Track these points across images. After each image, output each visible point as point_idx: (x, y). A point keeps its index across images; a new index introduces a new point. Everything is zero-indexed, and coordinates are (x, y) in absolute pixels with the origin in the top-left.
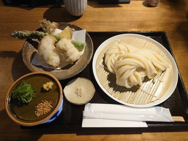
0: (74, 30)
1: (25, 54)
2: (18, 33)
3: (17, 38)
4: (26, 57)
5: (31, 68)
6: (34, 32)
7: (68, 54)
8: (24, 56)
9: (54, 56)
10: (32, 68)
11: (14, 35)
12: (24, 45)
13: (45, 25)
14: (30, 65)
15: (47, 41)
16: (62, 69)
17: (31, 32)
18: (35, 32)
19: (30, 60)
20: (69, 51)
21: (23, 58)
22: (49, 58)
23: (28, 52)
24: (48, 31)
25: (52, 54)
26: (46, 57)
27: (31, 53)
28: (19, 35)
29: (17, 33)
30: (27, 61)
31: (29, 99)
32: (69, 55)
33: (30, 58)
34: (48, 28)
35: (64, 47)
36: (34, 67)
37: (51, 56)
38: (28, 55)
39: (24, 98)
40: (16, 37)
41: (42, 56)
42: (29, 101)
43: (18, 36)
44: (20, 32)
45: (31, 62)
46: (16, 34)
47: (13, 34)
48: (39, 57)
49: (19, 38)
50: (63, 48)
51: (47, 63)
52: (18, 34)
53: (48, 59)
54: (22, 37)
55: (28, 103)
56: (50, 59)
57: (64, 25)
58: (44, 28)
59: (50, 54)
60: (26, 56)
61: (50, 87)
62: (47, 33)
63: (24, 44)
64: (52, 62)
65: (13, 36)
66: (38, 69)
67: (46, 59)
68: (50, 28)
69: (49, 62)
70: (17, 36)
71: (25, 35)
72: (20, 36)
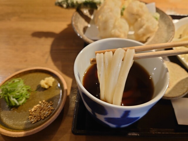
31: (21, 100)
39: (13, 97)
42: (21, 102)
55: (19, 105)
61: (51, 84)
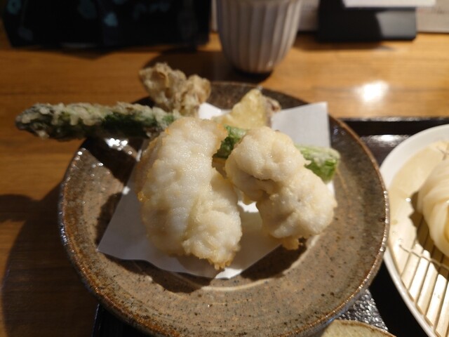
0: (276, 104)
1: (72, 204)
2: (52, 111)
3: (42, 134)
4: (77, 220)
5: (97, 274)
6: (122, 108)
7: (287, 199)
8: (68, 216)
9: (219, 210)
10: (105, 278)
11: (33, 121)
12: (70, 166)
13: (167, 84)
14: (93, 258)
15: (187, 138)
16: (250, 274)
17: (107, 108)
18: (128, 108)
19: (92, 233)
20: (292, 186)
21: (64, 223)
22: (197, 225)
23: (87, 194)
24: (178, 105)
25: (210, 204)
26: (180, 214)
27: (101, 200)
28: (55, 122)
29: (44, 111)
30: (81, 240)
32: (293, 204)
33: (95, 222)
34: (178, 95)
35: (272, 165)
36: (111, 269)
37: (205, 211)
38: (86, 209)
40: (40, 129)
41: (162, 212)
43: (49, 124)
44: (59, 108)
45: (98, 241)
46: (42, 118)
47: (27, 118)
48: (145, 219)
49: (53, 134)
50: (266, 170)
51: (182, 249)
52: (48, 118)
53: (192, 226)
54: (64, 131)
56: (201, 228)
57: (229, 91)
58: (163, 94)
59: (202, 204)
60: (75, 212)
62: (176, 113)
63: (73, 160)
64: (212, 240)
65: (28, 127)
66: (134, 277)
67: (181, 227)
68: (187, 97)
69: (192, 245)
70: (45, 126)
71: (80, 121)
72: (55, 128)
